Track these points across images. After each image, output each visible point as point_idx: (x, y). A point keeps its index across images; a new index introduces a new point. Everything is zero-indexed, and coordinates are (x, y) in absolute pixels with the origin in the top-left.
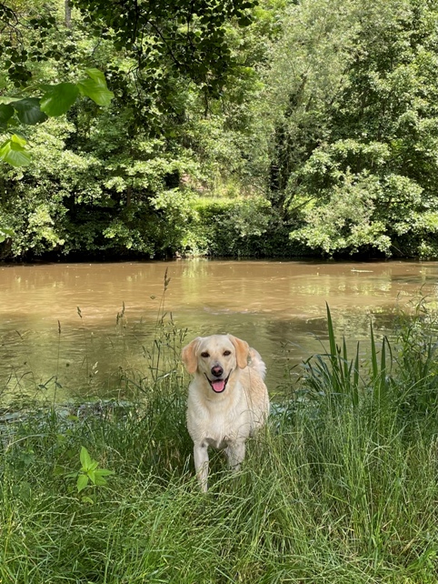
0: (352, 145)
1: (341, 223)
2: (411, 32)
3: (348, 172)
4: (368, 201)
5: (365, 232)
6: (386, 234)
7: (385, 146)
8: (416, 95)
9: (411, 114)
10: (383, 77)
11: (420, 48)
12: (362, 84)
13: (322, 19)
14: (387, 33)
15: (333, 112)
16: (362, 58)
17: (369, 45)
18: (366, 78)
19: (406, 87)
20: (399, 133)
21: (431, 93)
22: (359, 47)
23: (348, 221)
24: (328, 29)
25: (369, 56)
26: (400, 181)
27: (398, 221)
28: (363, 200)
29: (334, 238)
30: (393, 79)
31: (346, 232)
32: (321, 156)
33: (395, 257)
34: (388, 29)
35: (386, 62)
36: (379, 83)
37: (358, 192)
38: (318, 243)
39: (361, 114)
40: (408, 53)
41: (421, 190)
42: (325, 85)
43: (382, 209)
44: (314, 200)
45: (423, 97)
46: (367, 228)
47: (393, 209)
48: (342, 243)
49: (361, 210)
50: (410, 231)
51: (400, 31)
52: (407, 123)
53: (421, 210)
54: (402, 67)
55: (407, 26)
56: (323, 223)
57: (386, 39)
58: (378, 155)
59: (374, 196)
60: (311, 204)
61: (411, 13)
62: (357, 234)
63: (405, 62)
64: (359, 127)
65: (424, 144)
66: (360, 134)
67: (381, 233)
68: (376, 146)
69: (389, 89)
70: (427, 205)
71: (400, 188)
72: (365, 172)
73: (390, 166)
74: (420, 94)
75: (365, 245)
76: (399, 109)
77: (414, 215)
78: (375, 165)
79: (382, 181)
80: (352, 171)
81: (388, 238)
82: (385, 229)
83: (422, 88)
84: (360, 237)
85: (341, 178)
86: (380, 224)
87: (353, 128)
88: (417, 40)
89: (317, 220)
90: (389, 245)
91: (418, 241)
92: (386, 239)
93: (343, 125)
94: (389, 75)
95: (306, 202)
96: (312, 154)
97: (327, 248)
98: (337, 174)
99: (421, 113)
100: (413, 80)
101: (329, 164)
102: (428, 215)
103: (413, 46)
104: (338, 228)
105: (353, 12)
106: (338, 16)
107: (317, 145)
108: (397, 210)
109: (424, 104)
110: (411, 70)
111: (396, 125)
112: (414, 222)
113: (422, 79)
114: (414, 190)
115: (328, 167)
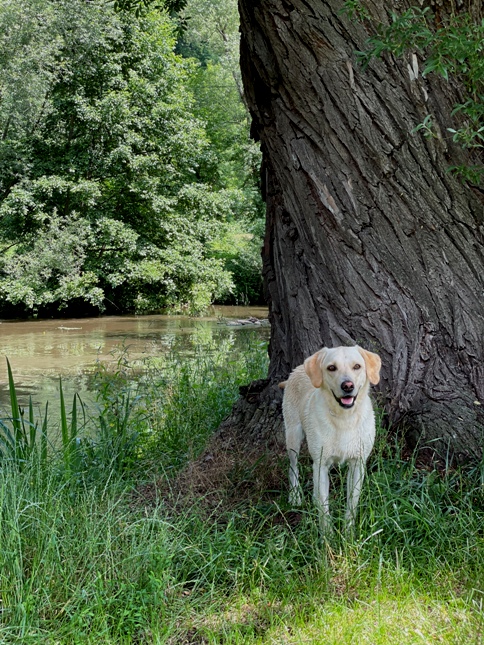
0: (58, 182)
1: (47, 273)
2: (123, 54)
3: (55, 214)
4: (78, 248)
5: (74, 284)
6: (99, 285)
7: (96, 185)
8: (129, 127)
9: (124, 149)
10: (92, 103)
11: (132, 73)
12: (68, 110)
13: (17, 27)
14: (96, 53)
15: (36, 143)
16: (66, 78)
17: (75, 65)
18: (72, 104)
19: (119, 117)
20: (112, 171)
21: (146, 127)
22: (62, 65)
23: (55, 271)
24: (25, 41)
25: (74, 78)
26: (113, 225)
27: (111, 272)
28: (73, 248)
29: (38, 291)
30: (103, 106)
31: (53, 283)
32: (21, 194)
33: (110, 312)
34: (95, 48)
35: (95, 87)
36: (87, 111)
37: (67, 238)
38: (20, 297)
39: (68, 146)
40: (120, 78)
41: (137, 236)
42: (25, 109)
43: (95, 258)
44: (15, 247)
45: (137, 130)
46: (78, 279)
47: (107, 257)
48: (49, 296)
49: (71, 258)
50: (125, 283)
51: (110, 51)
52: (120, 159)
53: (137, 258)
54: (113, 94)
55: (117, 48)
56: (25, 273)
57: (93, 60)
58: (88, 195)
59: (85, 243)
60: (11, 252)
61: (121, 31)
62: (66, 286)
63: (117, 88)
64: (66, 162)
65: (139, 184)
66: (67, 170)
67: (94, 284)
68: (85, 185)
69: (98, 118)
70: (143, 253)
71: (113, 234)
72: (75, 214)
73: (101, 209)
74: (133, 127)
75: (75, 299)
76: (109, 144)
77: (129, 264)
78: (86, 207)
79: (94, 226)
80: (60, 213)
81: (101, 291)
82: (97, 280)
83: (135, 120)
84: (70, 289)
85: (47, 221)
86: (91, 274)
87: (59, 162)
88: (130, 63)
89: (18, 270)
90: (102, 298)
91: (133, 292)
92: (99, 291)
93: (47, 159)
94: (98, 102)
95: (6, 250)
96: (10, 192)
97: (30, 303)
98: (41, 216)
99: (136, 150)
100: (126, 109)
101: (32, 203)
102: (145, 264)
103: (124, 71)
104: (43, 280)
105: (55, 23)
106: (37, 26)
107: (17, 181)
108: (110, 259)
109: (138, 138)
110: (122, 98)
111: (108, 161)
112: (129, 272)
113: (136, 109)
114: (129, 236)
115: (30, 208)
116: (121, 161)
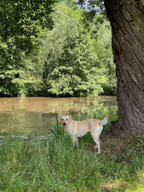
0: (64, 67)
1: (61, 88)
2: (79, 39)
3: (63, 74)
4: (68, 82)
5: (67, 90)
6: (72, 90)
7: (72, 68)
8: (80, 55)
9: (78, 60)
10: (72, 50)
11: (81, 43)
12: (66, 52)
13: (57, 35)
14: (73, 39)
15: (59, 59)
16: (66, 45)
17: (68, 42)
18: (67, 50)
19: (77, 53)
20: (76, 65)
21: (83, 55)
22: (66, 42)
23: (63, 87)
24: (58, 38)
25: (68, 45)
26: (76, 77)
27: (75, 87)
28: (67, 82)
29: (59, 91)
30: (74, 51)
31: (62, 90)
32: (56, 70)
33: (74, 96)
34: (73, 38)
35: (72, 46)
36: (71, 52)
37: (65, 80)
38: (55, 93)
39: (66, 60)
40: (78, 44)
41: (81, 79)
42: (57, 52)
43: (71, 84)
44: (54, 82)
45: (81, 56)
46: (68, 89)
47: (74, 84)
48: (61, 92)
49: (66, 84)
50: (78, 90)
51: (76, 39)
52: (77, 62)
53: (81, 84)
54: (76, 48)
55: (78, 38)
56: (56, 87)
57: (72, 41)
58: (70, 70)
59: (69, 81)
60: (53, 83)
61: (79, 34)
62: (65, 90)
63: (77, 47)
64: (66, 63)
65: (82, 68)
66: (66, 65)
67: (71, 90)
68: (70, 68)
69: (73, 53)
70: (82, 83)
71: (76, 79)
72: (67, 74)
73: (73, 73)
74: (81, 55)
75: (67, 93)
76: (75, 59)
77: (79, 86)
78: (70, 73)
79: (71, 77)
80: (64, 74)
81: (73, 91)
82: (72, 89)
83: (81, 54)
84: (66, 91)
85: (61, 76)
86: (70, 88)
87: (64, 63)
88: (80, 41)
89: (55, 86)
90: (73, 93)
91: (80, 92)
92: (72, 92)
93: (62, 62)
94: (73, 50)
95: (52, 82)
96: (54, 70)
97: (57, 94)
98: (60, 75)
99: (81, 60)
100: (79, 51)
101: (58, 72)
102: (82, 86)
103: (79, 43)
104: (60, 89)
105: (64, 34)
106: (61, 34)
107: (55, 67)
108: (75, 84)
109: (81, 57)
110: (78, 49)
111: (75, 63)
112: (79, 87)
113: (81, 51)
114: (79, 79)
115: (58, 73)
116: (78, 63)
